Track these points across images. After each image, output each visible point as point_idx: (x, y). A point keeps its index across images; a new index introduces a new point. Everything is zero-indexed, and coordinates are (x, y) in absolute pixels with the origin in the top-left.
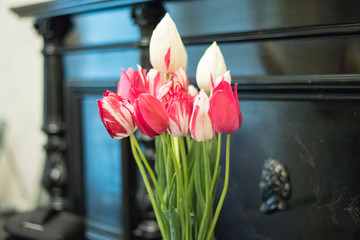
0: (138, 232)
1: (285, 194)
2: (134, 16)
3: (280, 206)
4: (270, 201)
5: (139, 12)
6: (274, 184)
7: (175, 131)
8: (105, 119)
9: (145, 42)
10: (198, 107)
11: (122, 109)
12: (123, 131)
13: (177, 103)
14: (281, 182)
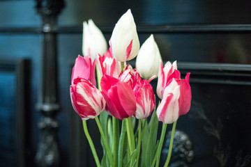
2: (39, 6)
5: (44, 3)
6: (180, 152)
7: (139, 113)
8: (79, 103)
9: (47, 28)
10: (172, 95)
11: (93, 94)
12: (93, 113)
13: (143, 89)
14: (187, 150)
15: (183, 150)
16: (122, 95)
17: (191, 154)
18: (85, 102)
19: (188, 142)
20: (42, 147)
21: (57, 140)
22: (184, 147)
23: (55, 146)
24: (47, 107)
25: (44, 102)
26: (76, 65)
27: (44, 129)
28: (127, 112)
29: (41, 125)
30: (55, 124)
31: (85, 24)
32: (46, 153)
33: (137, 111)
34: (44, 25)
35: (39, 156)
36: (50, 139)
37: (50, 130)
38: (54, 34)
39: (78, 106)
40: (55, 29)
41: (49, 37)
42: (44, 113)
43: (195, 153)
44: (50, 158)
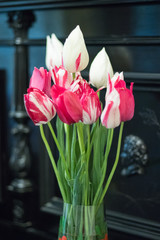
0: (11, 188)
1: (144, 163)
2: (11, 21)
3: (140, 172)
4: (130, 168)
5: (15, 18)
6: (135, 155)
7: (86, 119)
8: (32, 110)
9: (18, 41)
10: (112, 102)
11: (44, 102)
12: (45, 119)
13: (89, 98)
14: (141, 153)
15: (138, 154)
16: (68, 103)
17: (145, 157)
18: (37, 109)
19: (143, 147)
20: (16, 151)
21: (28, 144)
22: (139, 151)
23: (27, 151)
24: (19, 115)
25: (16, 110)
26: (33, 76)
27: (16, 134)
28: (73, 118)
29: (14, 131)
30: (27, 130)
31: (48, 38)
32: (19, 157)
33: (84, 117)
34: (15, 38)
35: (13, 159)
36: (22, 144)
37: (22, 135)
38: (25, 47)
39: (30, 113)
40: (26, 42)
41: (20, 50)
42: (17, 120)
43: (148, 157)
44: (22, 161)
